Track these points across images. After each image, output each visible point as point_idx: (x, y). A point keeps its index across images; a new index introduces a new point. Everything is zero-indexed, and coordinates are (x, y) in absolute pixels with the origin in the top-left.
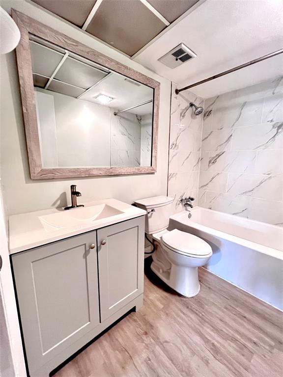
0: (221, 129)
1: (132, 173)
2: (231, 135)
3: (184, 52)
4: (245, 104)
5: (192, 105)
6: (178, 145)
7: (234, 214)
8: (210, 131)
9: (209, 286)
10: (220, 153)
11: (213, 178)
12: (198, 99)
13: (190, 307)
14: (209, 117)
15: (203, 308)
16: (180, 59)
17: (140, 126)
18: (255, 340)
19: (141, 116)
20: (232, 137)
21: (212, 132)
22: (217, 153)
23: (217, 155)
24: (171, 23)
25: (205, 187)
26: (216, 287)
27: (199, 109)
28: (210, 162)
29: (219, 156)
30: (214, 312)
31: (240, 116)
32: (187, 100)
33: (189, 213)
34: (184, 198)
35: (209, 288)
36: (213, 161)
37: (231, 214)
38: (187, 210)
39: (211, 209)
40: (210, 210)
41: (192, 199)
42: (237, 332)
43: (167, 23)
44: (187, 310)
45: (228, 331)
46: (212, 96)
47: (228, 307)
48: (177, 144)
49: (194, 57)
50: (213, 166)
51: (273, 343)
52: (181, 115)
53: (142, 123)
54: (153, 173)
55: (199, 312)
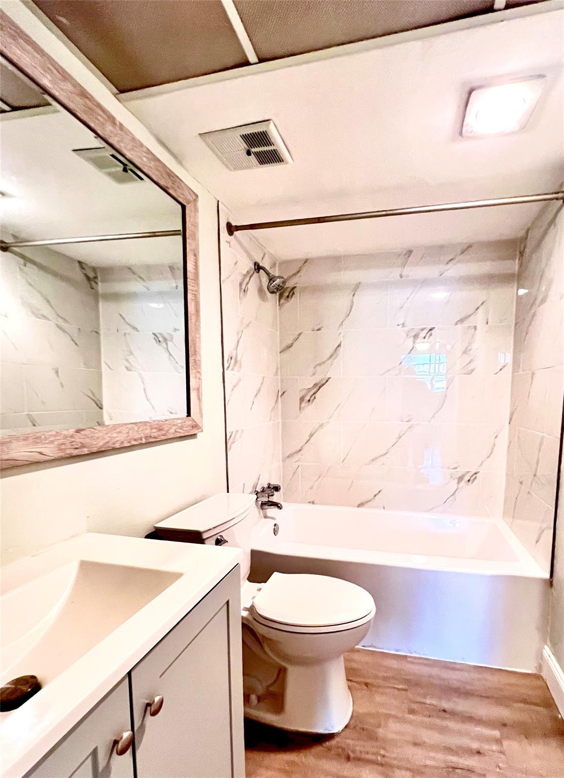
0: (319, 330)
1: (144, 441)
2: (339, 346)
3: (271, 144)
4: (357, 286)
5: (258, 268)
6: (240, 361)
7: (359, 506)
8: (297, 333)
9: (365, 680)
10: (322, 380)
11: (311, 435)
12: (266, 256)
13: (352, 755)
14: (293, 300)
15: (377, 739)
16: (257, 155)
17: (96, 296)
18: (475, 745)
19: (94, 269)
20: (341, 349)
21: (300, 334)
22: (317, 379)
23: (315, 385)
24: (261, 60)
25: (296, 457)
26: (377, 677)
27: (278, 281)
28: (302, 399)
29: (319, 386)
30: (396, 733)
31: (351, 307)
32: (249, 256)
33: (273, 522)
34: (259, 489)
35: (367, 684)
36: (308, 397)
37: (353, 506)
38: (266, 517)
39: (313, 503)
40: (311, 506)
41: (277, 489)
42: (449, 750)
43: (252, 58)
44: (349, 765)
45: (434, 759)
46: (295, 257)
47: (415, 706)
48: (239, 358)
49: (287, 163)
50: (309, 409)
51: (496, 733)
52: (241, 289)
53: (101, 287)
54: (193, 436)
55: (373, 754)
